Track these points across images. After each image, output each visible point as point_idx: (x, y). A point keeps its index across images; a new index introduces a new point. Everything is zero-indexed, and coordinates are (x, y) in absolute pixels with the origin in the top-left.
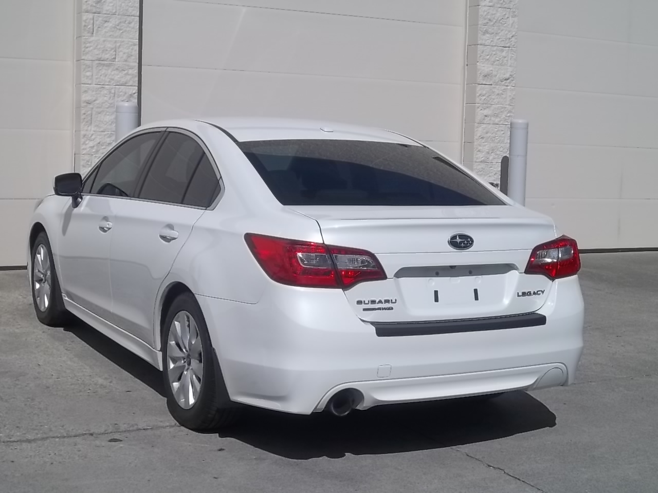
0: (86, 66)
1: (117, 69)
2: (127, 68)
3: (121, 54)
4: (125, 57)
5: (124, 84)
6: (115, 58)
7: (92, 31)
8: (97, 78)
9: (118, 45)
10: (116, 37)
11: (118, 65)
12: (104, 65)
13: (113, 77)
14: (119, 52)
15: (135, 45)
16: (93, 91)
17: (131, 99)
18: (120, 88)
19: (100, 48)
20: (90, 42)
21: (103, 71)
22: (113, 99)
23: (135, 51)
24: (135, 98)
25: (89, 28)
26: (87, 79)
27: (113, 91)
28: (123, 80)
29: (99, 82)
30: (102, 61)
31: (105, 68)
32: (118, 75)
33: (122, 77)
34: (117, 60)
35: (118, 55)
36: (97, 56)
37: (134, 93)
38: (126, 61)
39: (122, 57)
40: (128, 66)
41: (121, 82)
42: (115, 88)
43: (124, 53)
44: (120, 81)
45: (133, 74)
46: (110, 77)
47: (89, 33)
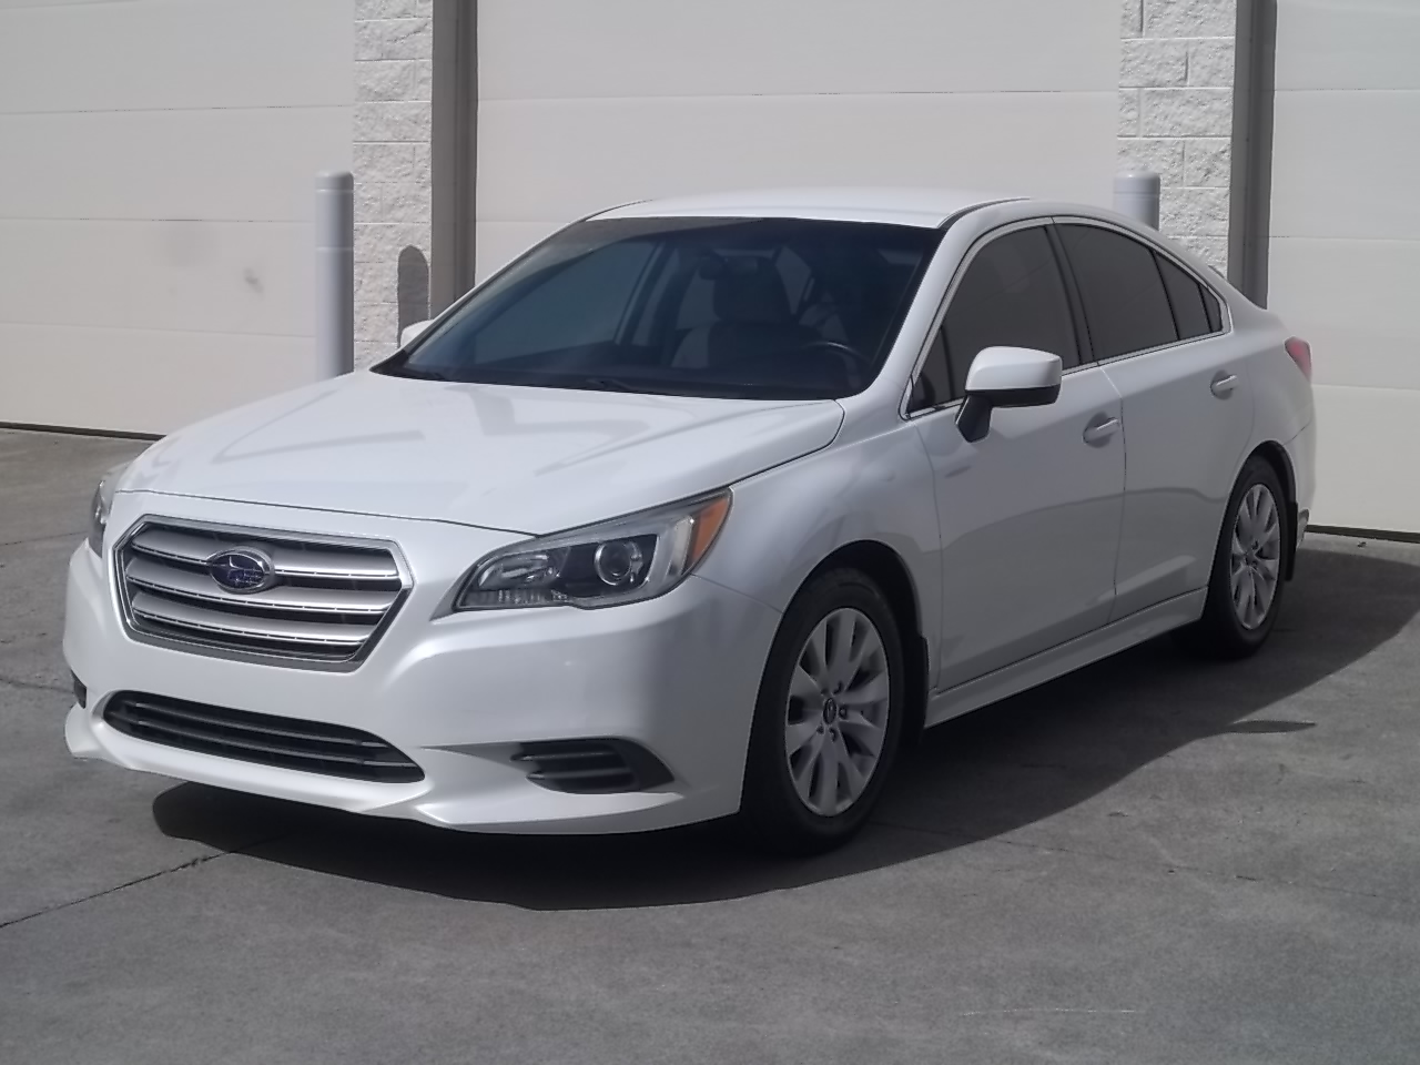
0: (1127, 99)
1: (1188, 102)
2: (1209, 98)
3: (1198, 68)
4: (1205, 76)
5: (1202, 134)
6: (1186, 78)
7: (1137, 25)
8: (1147, 124)
9: (1192, 50)
10: (1187, 35)
11: (1191, 94)
12: (1161, 95)
13: (1179, 120)
14: (1194, 66)
15: (1227, 48)
16: (1139, 150)
17: (1218, 164)
18: (1194, 142)
19: (1153, 61)
20: (1134, 50)
21: (1162, 108)
22: (1178, 166)
23: (1227, 60)
24: (1225, 163)
25: (1132, 21)
26: (1127, 125)
27: (1180, 150)
28: (1200, 125)
29: (1150, 131)
30: (1158, 86)
31: (1165, 100)
32: (1190, 115)
33: (1199, 119)
34: (1188, 83)
35: (1192, 71)
36: (1147, 77)
37: (1223, 152)
38: (1207, 84)
39: (1199, 76)
40: (1211, 92)
41: (1195, 130)
42: (1184, 142)
43: (1203, 68)
44: (1194, 126)
45: (1221, 111)
46: (1174, 119)
47: (1132, 30)
